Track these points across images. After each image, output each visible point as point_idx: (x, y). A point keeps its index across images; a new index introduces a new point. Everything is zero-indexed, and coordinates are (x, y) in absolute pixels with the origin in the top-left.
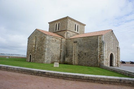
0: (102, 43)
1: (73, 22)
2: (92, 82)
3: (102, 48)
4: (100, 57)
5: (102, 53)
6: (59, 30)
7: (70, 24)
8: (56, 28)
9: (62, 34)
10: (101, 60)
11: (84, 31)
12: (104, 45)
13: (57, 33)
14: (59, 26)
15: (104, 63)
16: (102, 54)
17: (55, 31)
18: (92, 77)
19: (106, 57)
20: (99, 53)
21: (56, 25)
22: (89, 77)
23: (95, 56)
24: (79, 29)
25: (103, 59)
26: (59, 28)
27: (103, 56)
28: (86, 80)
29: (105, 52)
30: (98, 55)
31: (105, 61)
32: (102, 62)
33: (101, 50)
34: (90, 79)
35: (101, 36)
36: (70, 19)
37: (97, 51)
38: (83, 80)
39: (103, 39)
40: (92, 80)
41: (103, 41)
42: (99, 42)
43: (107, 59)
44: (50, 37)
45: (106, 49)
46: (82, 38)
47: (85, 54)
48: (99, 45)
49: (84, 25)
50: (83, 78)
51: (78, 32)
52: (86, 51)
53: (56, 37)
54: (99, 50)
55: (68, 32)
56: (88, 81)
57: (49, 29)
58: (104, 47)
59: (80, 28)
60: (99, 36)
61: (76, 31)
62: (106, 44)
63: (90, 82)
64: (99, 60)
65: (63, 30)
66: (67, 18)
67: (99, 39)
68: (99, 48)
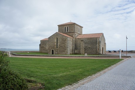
0: (100, 42)
4: (99, 50)
6: (68, 32)
7: (76, 28)
8: (65, 30)
11: (82, 32)
13: (66, 34)
14: (67, 28)
15: (101, 52)
16: (100, 48)
17: (64, 32)
20: (98, 47)
21: (65, 28)
29: (101, 46)
33: (99, 46)
36: (76, 25)
39: (100, 40)
46: (87, 39)
47: (89, 48)
48: (98, 43)
49: (82, 27)
52: (90, 46)
57: (59, 30)
60: (98, 38)
64: (98, 51)
65: (71, 32)
67: (98, 40)
68: (98, 44)
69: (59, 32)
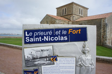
0: (106, 25)
1: (78, 6)
2: (106, 63)
3: (105, 29)
4: (103, 37)
5: (105, 33)
6: (66, 15)
7: (75, 9)
8: (63, 13)
9: (68, 18)
10: (104, 40)
11: (87, 15)
12: (107, 27)
13: (64, 17)
14: (65, 10)
15: (107, 43)
16: (105, 35)
17: (62, 15)
18: (107, 59)
19: (109, 37)
20: (102, 34)
21: (63, 10)
22: (104, 59)
23: (99, 36)
24: (83, 13)
25: (106, 39)
26: (65, 12)
27: (106, 36)
28: (102, 61)
29: (108, 33)
30: (101, 35)
31: (108, 40)
32: (105, 42)
34: (105, 60)
35: (105, 19)
36: (75, 4)
37: (101, 32)
38: (99, 61)
39: (106, 21)
40: (107, 61)
41: (106, 23)
42: (102, 24)
43: (109, 39)
44: (59, 21)
45: (109, 31)
46: (87, 21)
48: (102, 26)
49: (87, 9)
50: (99, 60)
51: (82, 16)
53: (64, 21)
54: (102, 31)
55: (74, 15)
56: (103, 62)
57: (57, 13)
58: (107, 28)
59: (83, 11)
60: (103, 19)
61: (81, 15)
62: (109, 26)
63: (105, 63)
64: (102, 40)
65: (69, 14)
66: (72, 4)
67: (102, 22)
68: (102, 29)
69: (57, 15)
